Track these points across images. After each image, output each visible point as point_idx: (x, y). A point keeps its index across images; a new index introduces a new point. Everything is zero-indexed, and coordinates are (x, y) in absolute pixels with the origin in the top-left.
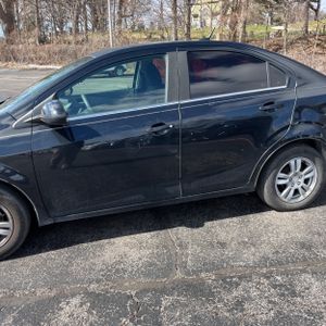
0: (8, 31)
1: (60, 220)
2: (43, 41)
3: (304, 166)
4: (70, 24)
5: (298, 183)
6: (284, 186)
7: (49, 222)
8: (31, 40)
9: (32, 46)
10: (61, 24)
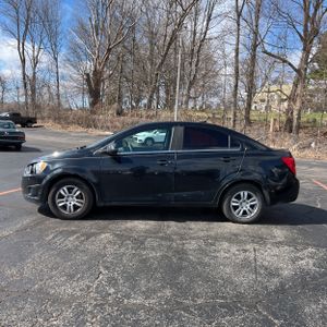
0: (93, 104)
1: (108, 204)
2: (120, 113)
3: (249, 197)
4: (145, 101)
5: (246, 207)
6: (237, 207)
7: (102, 204)
8: (110, 112)
9: (110, 117)
10: (138, 101)
